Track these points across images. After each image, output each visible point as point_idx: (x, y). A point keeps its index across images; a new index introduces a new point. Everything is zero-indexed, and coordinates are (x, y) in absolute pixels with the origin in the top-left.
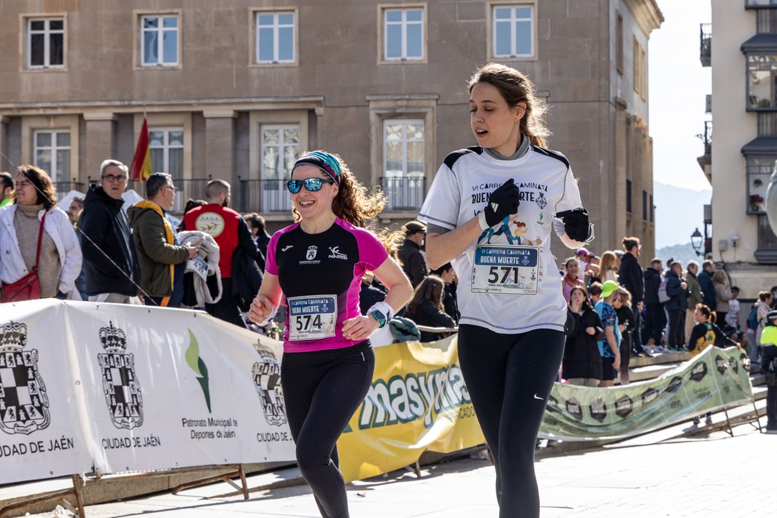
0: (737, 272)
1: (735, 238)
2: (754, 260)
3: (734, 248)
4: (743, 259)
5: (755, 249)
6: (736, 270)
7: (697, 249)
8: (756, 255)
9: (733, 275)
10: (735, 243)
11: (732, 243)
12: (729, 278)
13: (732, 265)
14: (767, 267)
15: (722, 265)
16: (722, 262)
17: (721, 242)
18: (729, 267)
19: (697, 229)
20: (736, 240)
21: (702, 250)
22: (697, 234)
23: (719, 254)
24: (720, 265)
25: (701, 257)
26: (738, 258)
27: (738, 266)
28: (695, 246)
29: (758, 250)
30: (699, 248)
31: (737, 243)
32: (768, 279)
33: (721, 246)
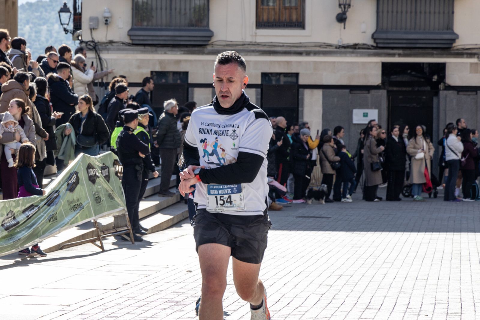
0: (108, 53)
1: (107, 15)
2: (127, 40)
3: (106, 26)
4: (116, 39)
5: (129, 27)
6: (108, 50)
7: (65, 26)
8: (129, 35)
9: (104, 56)
10: (106, 21)
11: (104, 20)
12: (100, 59)
13: (104, 45)
14: (142, 48)
15: (92, 44)
16: (93, 42)
17: (91, 19)
18: (100, 47)
19: (65, 4)
20: (107, 17)
21: (71, 27)
22: (65, 9)
23: (89, 31)
24: (90, 45)
25: (70, 35)
26: (110, 38)
27: (110, 46)
28: (63, 23)
29: (132, 29)
30: (68, 24)
31: (109, 20)
32: (142, 61)
33: (92, 23)
